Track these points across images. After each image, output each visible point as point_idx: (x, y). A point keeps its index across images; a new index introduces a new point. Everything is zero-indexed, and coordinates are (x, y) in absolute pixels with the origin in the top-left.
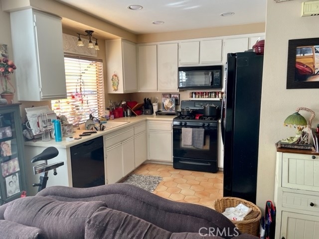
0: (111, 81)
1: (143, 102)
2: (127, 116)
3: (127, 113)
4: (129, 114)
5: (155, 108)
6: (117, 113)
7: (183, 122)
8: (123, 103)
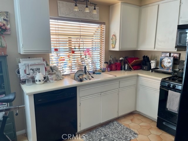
0: (111, 40)
1: (142, 59)
2: (124, 69)
3: (125, 67)
4: (126, 68)
5: (153, 66)
6: (114, 67)
7: (172, 85)
8: (120, 59)
